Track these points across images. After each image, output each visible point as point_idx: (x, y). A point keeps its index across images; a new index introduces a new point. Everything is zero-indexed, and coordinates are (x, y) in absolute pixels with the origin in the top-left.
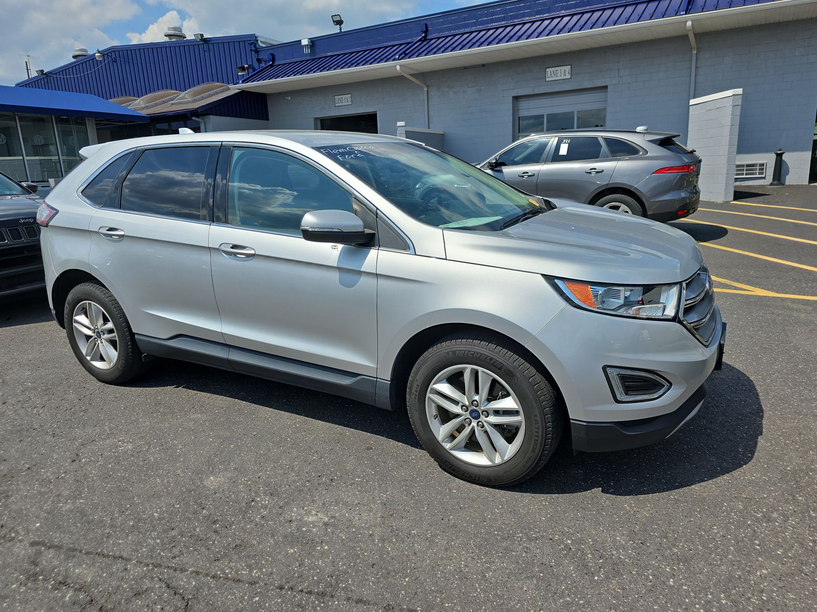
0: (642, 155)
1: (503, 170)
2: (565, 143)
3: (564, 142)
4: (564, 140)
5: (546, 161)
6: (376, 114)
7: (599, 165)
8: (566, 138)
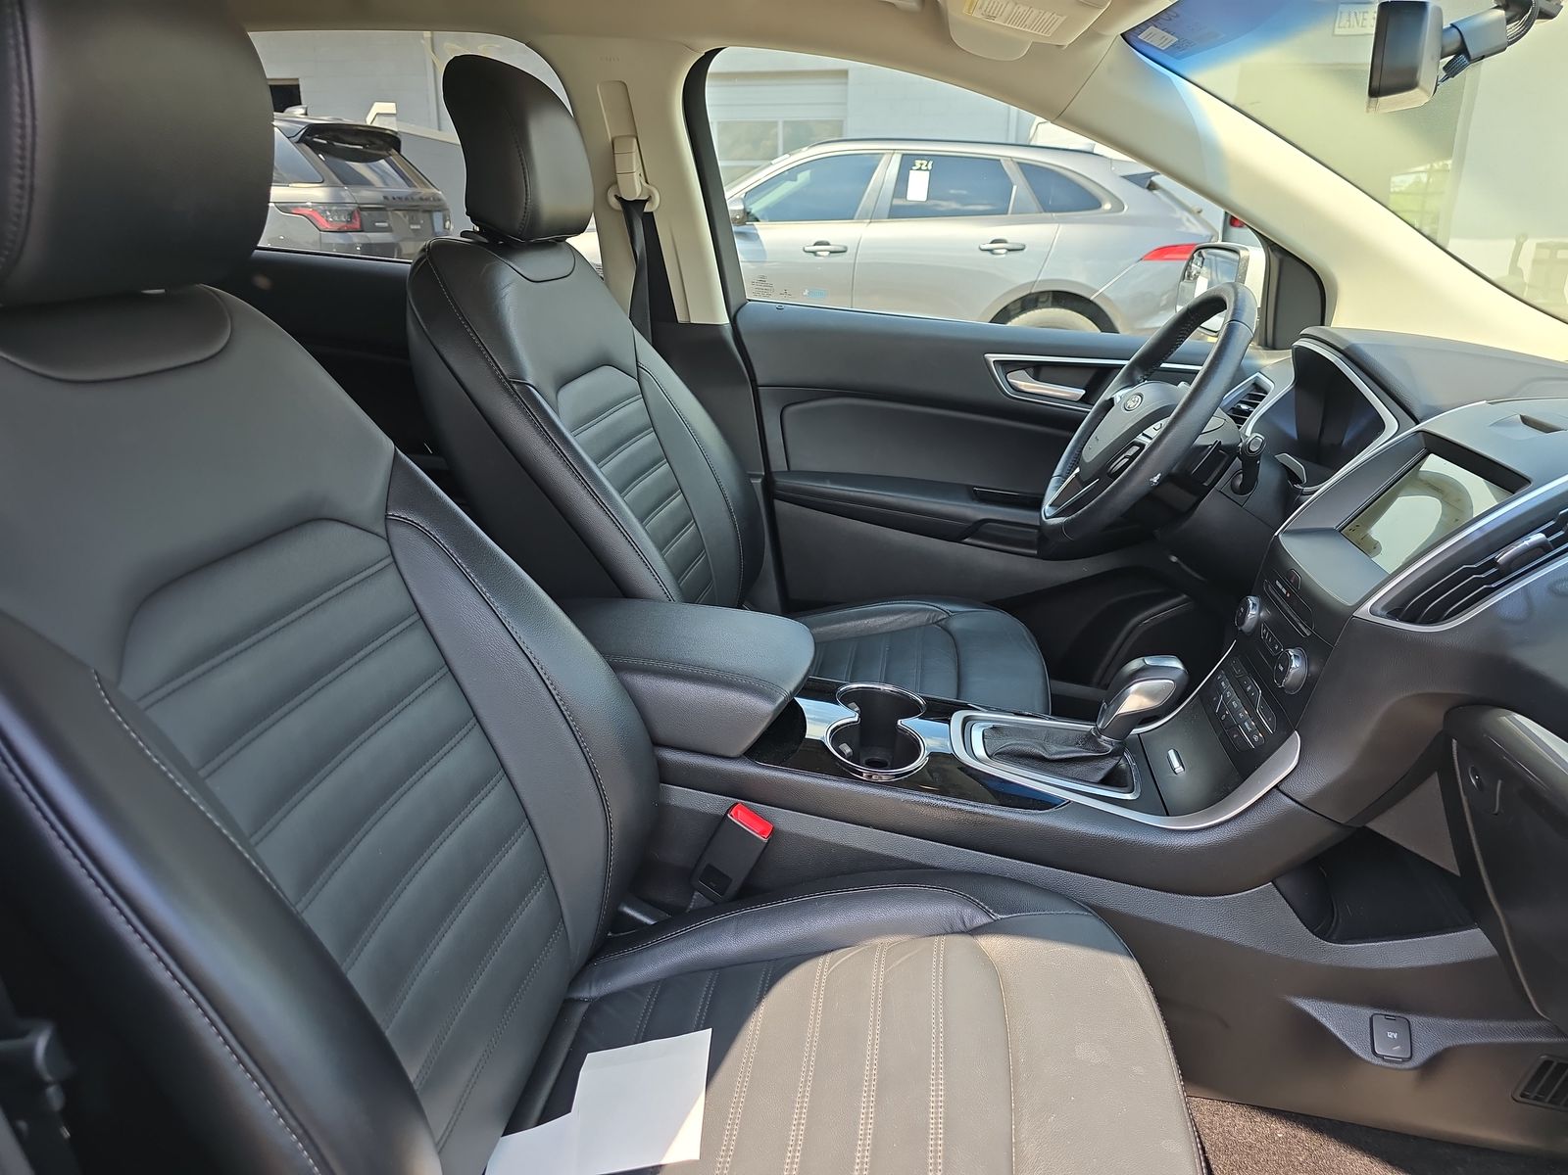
0: (1110, 211)
1: (760, 233)
2: (920, 169)
3: (918, 166)
4: (918, 163)
5: (874, 216)
6: (298, 86)
7: (1013, 232)
8: (921, 157)
